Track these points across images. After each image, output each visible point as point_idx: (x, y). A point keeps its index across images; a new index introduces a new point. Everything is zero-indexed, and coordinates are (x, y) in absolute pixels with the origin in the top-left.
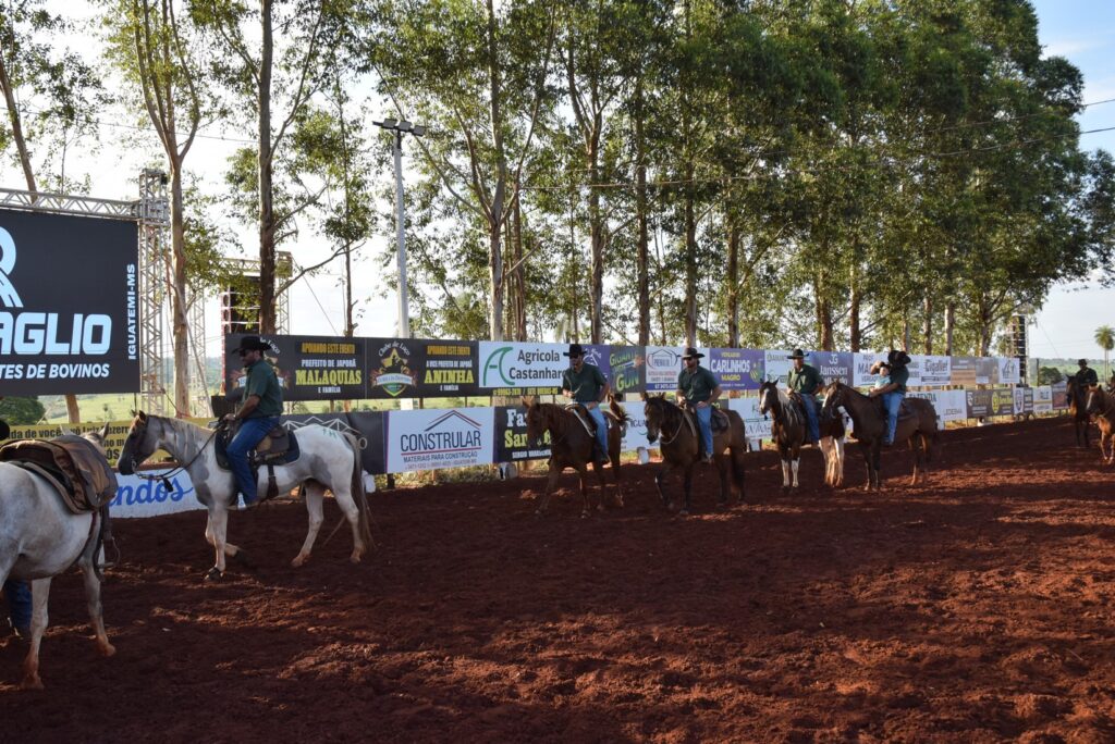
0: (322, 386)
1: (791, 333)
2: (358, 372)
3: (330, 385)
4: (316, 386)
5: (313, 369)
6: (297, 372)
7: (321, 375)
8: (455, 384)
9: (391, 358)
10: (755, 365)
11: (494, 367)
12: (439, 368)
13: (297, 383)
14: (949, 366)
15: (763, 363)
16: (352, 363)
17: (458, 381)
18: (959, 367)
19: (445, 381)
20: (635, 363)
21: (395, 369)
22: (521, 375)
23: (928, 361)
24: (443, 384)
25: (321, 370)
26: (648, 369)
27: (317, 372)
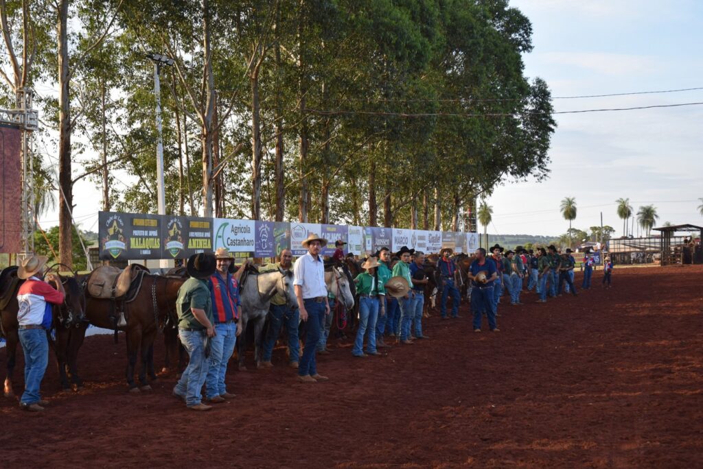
0: (143, 249)
2: (158, 239)
3: (146, 249)
4: (140, 249)
5: (138, 237)
6: (131, 239)
7: (142, 242)
8: (202, 249)
9: (173, 230)
10: (343, 237)
11: (220, 237)
12: (195, 238)
13: (131, 247)
14: (441, 239)
15: (347, 235)
16: (155, 233)
17: (204, 247)
18: (447, 240)
19: (198, 247)
20: (285, 234)
21: (174, 238)
22: (234, 243)
23: (430, 235)
24: (197, 249)
25: (142, 237)
26: (292, 240)
27: (140, 239)
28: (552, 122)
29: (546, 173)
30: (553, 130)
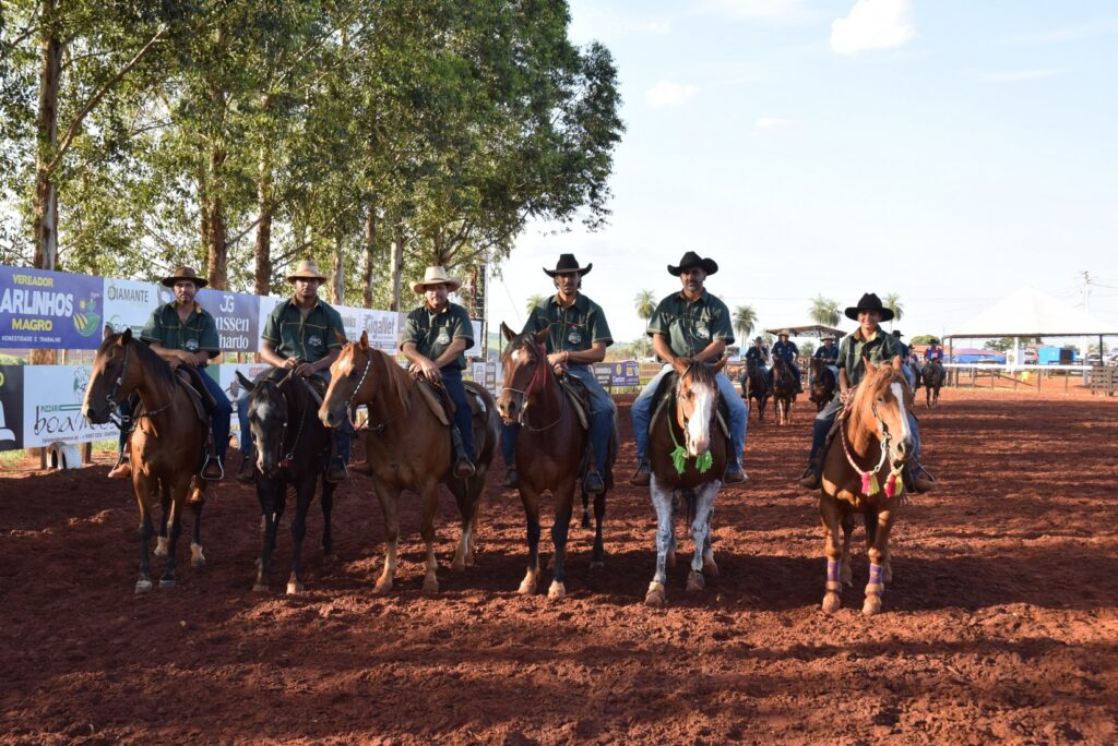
1: (157, 261)
10: (83, 305)
14: (396, 327)
15: (99, 301)
23: (369, 317)
28: (618, 124)
29: (603, 216)
30: (617, 138)
